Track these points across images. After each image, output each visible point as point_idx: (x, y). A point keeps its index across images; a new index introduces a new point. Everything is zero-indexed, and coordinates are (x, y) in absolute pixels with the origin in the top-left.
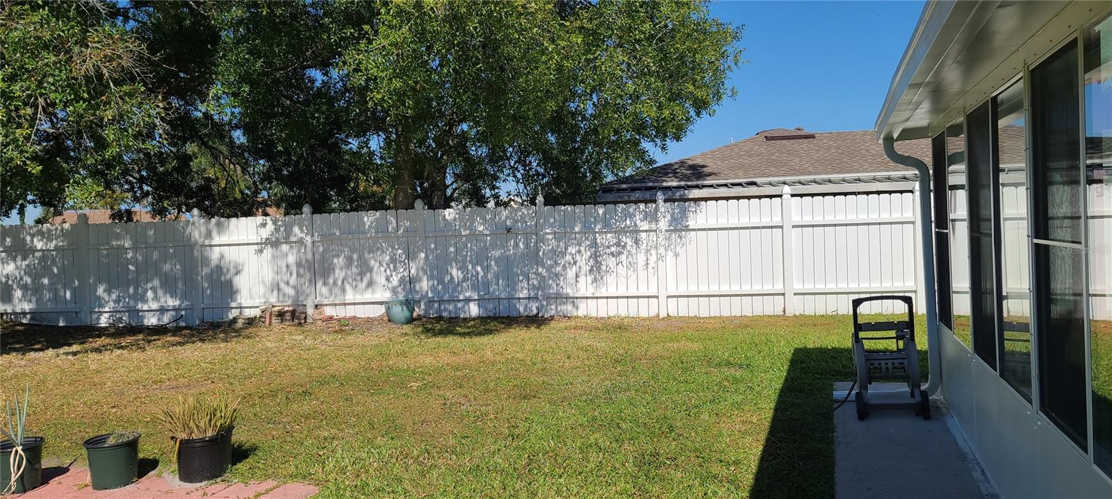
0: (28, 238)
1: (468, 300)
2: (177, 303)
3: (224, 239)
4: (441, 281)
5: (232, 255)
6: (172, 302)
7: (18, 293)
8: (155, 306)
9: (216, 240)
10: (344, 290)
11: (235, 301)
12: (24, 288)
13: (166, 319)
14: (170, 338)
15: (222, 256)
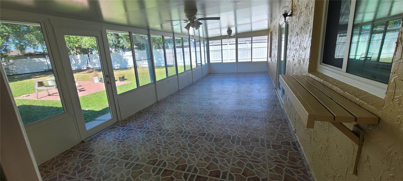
0: (97, 56)
1: (162, 63)
2: (120, 65)
3: (125, 55)
4: (158, 61)
5: (127, 57)
6: (119, 65)
7: (97, 64)
8: (117, 66)
9: (124, 55)
10: (144, 63)
11: (128, 64)
12: (97, 63)
13: (118, 68)
14: (119, 70)
15: (125, 58)
